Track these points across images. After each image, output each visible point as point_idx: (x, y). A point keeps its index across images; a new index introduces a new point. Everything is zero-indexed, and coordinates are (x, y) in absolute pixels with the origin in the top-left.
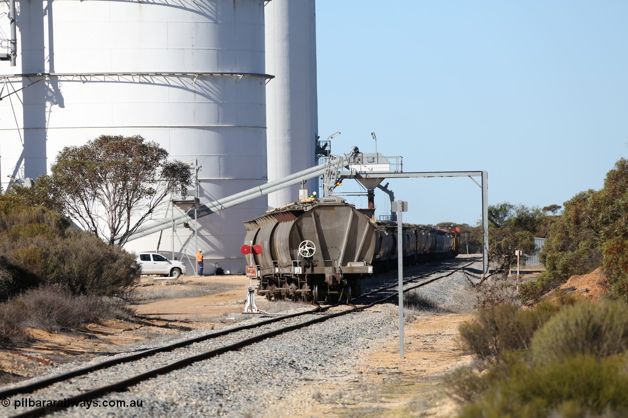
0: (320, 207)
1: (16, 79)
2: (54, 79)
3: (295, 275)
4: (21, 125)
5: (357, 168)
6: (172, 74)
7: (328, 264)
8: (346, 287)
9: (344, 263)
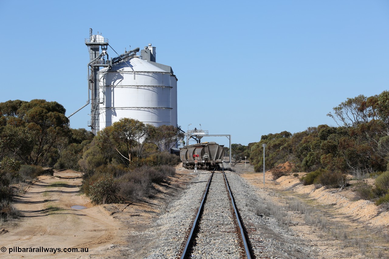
0: (209, 144)
1: (104, 109)
2: (114, 109)
3: (202, 163)
4: (105, 121)
6: (146, 108)
7: (211, 160)
8: (216, 166)
9: (216, 160)
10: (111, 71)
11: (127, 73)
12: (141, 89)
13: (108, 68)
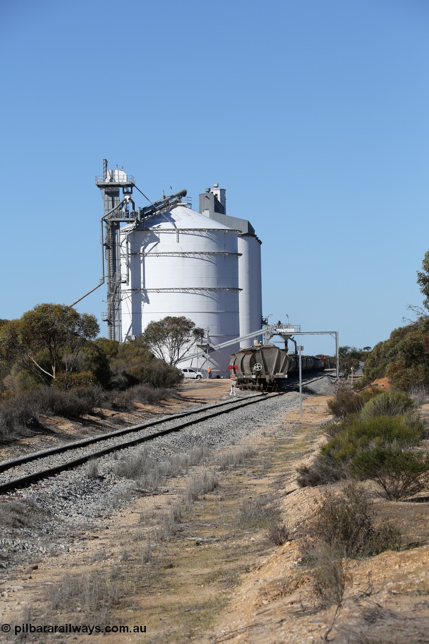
0: (263, 348)
1: (128, 292)
2: (145, 291)
3: (252, 379)
4: (131, 312)
5: (279, 330)
6: (197, 289)
7: (267, 374)
9: (274, 374)
10: (139, 229)
11: (165, 232)
12: (189, 257)
13: (134, 224)
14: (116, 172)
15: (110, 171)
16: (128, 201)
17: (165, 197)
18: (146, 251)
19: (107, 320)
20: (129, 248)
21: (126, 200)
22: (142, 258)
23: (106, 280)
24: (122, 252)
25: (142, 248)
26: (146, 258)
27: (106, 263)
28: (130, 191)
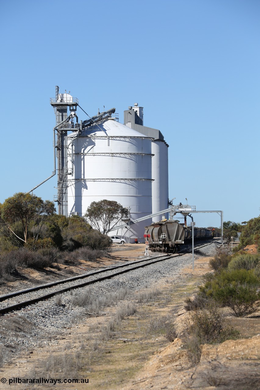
0: (167, 223)
1: (73, 181)
2: (85, 180)
3: (160, 244)
4: (74, 195)
5: (181, 209)
6: (122, 179)
7: (170, 241)
8: (176, 248)
9: (175, 240)
10: (81, 136)
11: (99, 138)
12: (117, 156)
13: (77, 133)
14: (65, 95)
15: (61, 94)
16: (73, 116)
17: (99, 113)
18: (86, 152)
19: (57, 201)
20: (74, 149)
21: (71, 115)
22: (82, 157)
23: (57, 172)
24: (68, 153)
25: (83, 149)
26: (85, 157)
27: (57, 160)
28: (75, 109)
